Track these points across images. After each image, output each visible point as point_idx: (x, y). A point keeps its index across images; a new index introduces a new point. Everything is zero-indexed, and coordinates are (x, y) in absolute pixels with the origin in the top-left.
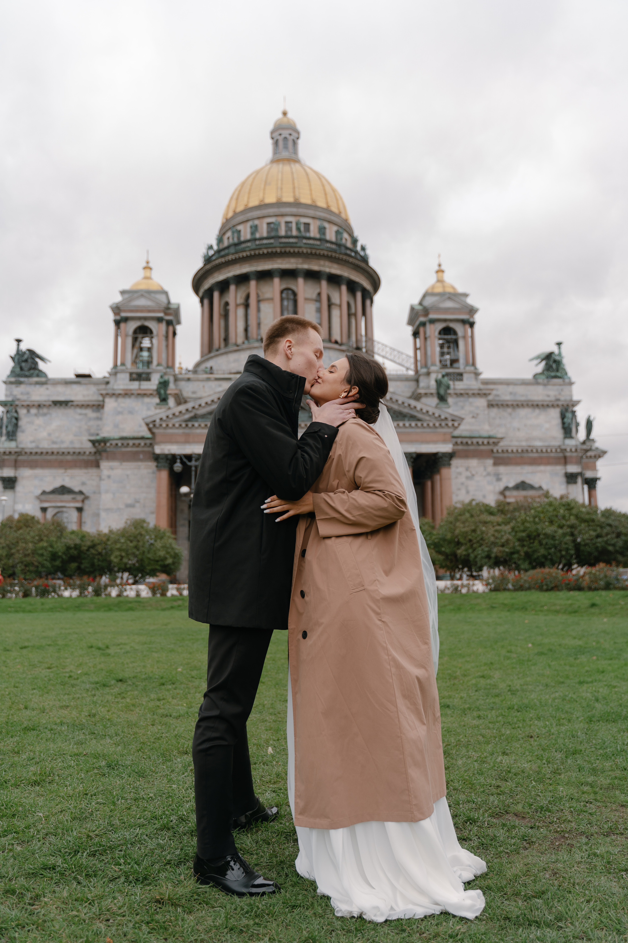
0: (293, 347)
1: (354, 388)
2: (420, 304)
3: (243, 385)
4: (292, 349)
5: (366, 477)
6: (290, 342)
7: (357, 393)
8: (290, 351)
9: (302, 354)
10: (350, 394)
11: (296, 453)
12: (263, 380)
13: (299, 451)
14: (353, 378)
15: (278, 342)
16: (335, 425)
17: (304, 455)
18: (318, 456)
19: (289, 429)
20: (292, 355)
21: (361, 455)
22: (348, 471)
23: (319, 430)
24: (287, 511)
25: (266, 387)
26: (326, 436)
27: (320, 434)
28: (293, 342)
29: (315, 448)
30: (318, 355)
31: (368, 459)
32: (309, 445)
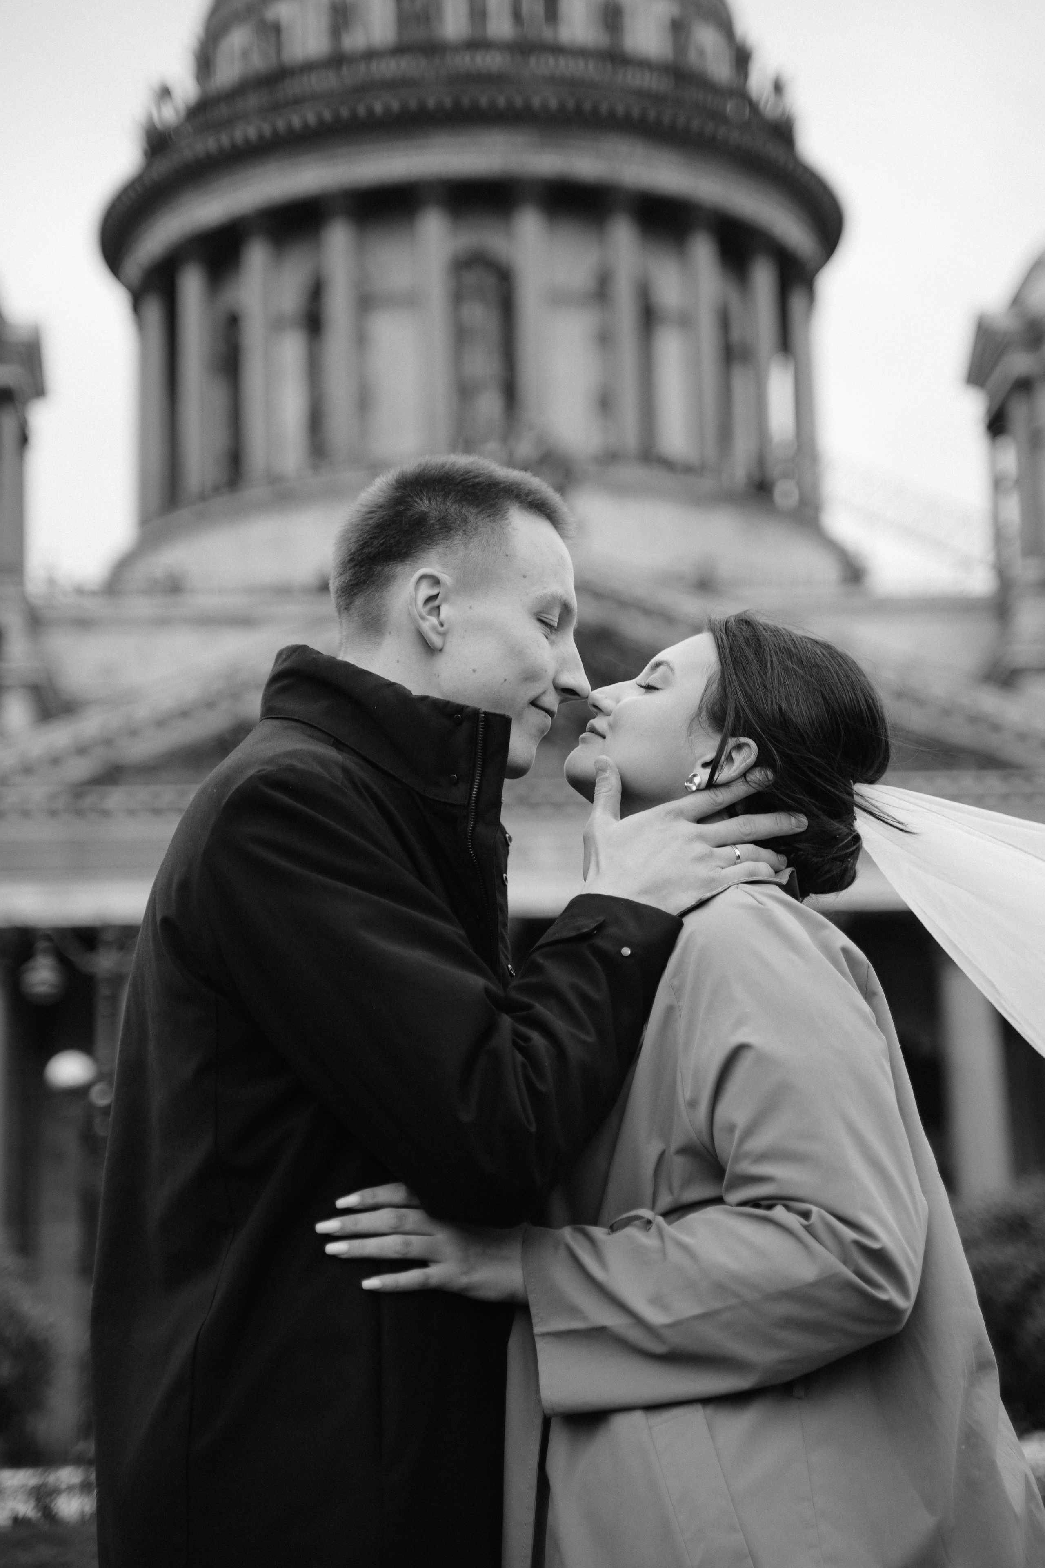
0: (446, 600)
1: (739, 747)
2: (1017, 301)
3: (251, 772)
4: (444, 609)
5: (749, 1132)
6: (436, 581)
7: (756, 765)
8: (433, 620)
9: (484, 627)
10: (726, 773)
11: (489, 1030)
12: (338, 744)
13: (506, 1021)
14: (731, 705)
15: (388, 580)
16: (672, 905)
17: (527, 1039)
18: (591, 1039)
19: (453, 931)
20: (443, 635)
21: (739, 1038)
22: (693, 1104)
23: (600, 927)
24: (421, 1263)
25: (346, 771)
26: (626, 951)
27: (602, 943)
28: (445, 578)
29: (577, 1005)
30: (555, 620)
31: (763, 1059)
32: (549, 992)
